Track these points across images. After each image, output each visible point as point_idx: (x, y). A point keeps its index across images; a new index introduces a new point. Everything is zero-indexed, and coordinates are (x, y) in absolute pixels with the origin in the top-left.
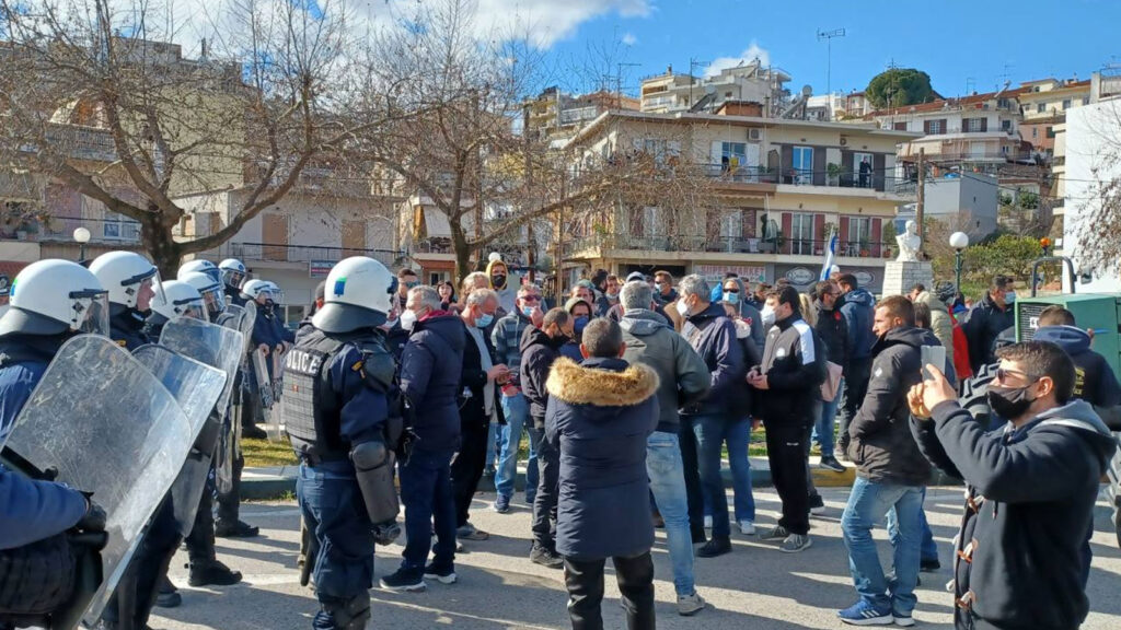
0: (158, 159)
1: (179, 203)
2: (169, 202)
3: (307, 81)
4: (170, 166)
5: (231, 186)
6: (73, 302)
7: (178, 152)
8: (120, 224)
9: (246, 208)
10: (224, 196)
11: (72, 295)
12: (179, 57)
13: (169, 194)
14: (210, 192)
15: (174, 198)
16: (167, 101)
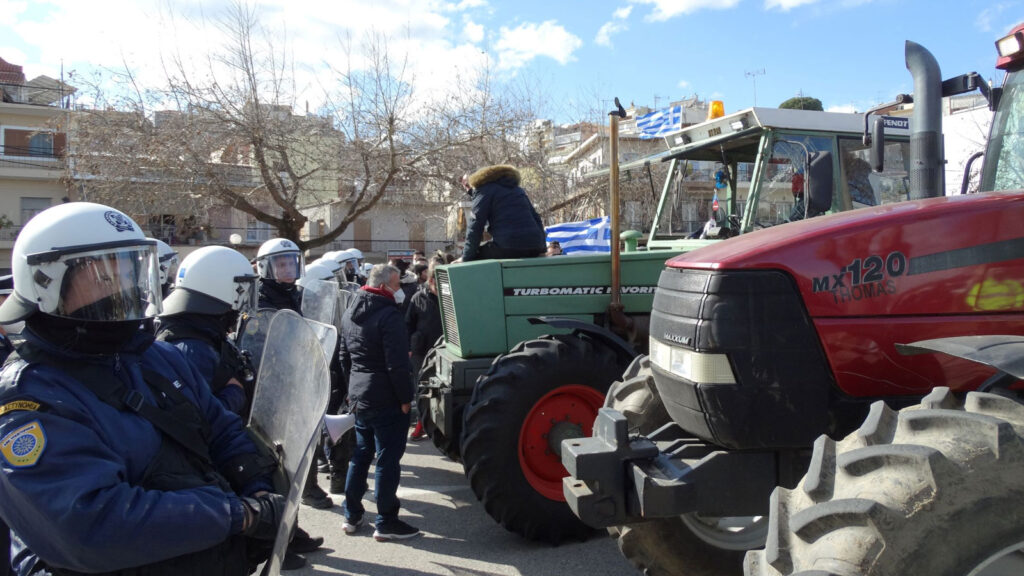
0: (289, 183)
1: (304, 213)
2: (296, 212)
3: (391, 121)
4: (297, 187)
5: (332, 201)
6: (236, 285)
7: (301, 178)
8: (258, 231)
9: (349, 214)
10: (327, 208)
11: (237, 280)
12: (290, 114)
13: (297, 207)
14: (321, 205)
15: (301, 209)
16: (296, 141)
